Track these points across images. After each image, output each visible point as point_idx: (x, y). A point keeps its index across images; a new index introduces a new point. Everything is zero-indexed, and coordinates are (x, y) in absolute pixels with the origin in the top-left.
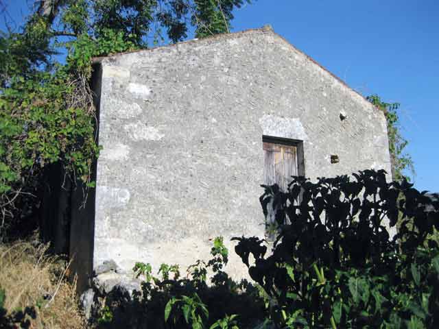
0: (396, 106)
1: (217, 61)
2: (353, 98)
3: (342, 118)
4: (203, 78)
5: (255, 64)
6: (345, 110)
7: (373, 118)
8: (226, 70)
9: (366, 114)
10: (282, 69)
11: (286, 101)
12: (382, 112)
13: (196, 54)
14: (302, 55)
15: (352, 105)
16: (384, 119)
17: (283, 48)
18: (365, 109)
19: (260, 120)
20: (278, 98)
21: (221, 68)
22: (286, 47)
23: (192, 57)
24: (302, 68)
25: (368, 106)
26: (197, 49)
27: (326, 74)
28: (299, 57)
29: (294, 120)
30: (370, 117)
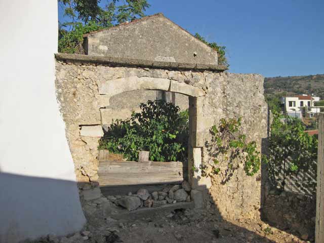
0: (224, 48)
1: (137, 32)
2: (202, 46)
3: (195, 55)
4: (130, 41)
5: (154, 32)
6: (197, 52)
7: (211, 54)
8: (141, 36)
9: (207, 53)
10: (167, 34)
11: (168, 49)
12: (216, 52)
13: (128, 30)
14: (177, 26)
15: (201, 49)
16: (217, 55)
17: (168, 24)
18: (207, 50)
19: (155, 58)
20: (164, 48)
21: (139, 36)
22: (169, 23)
23: (126, 32)
24: (176, 32)
25: (209, 49)
26: (128, 28)
27: (188, 35)
28: (175, 27)
29: (171, 58)
30: (209, 54)
